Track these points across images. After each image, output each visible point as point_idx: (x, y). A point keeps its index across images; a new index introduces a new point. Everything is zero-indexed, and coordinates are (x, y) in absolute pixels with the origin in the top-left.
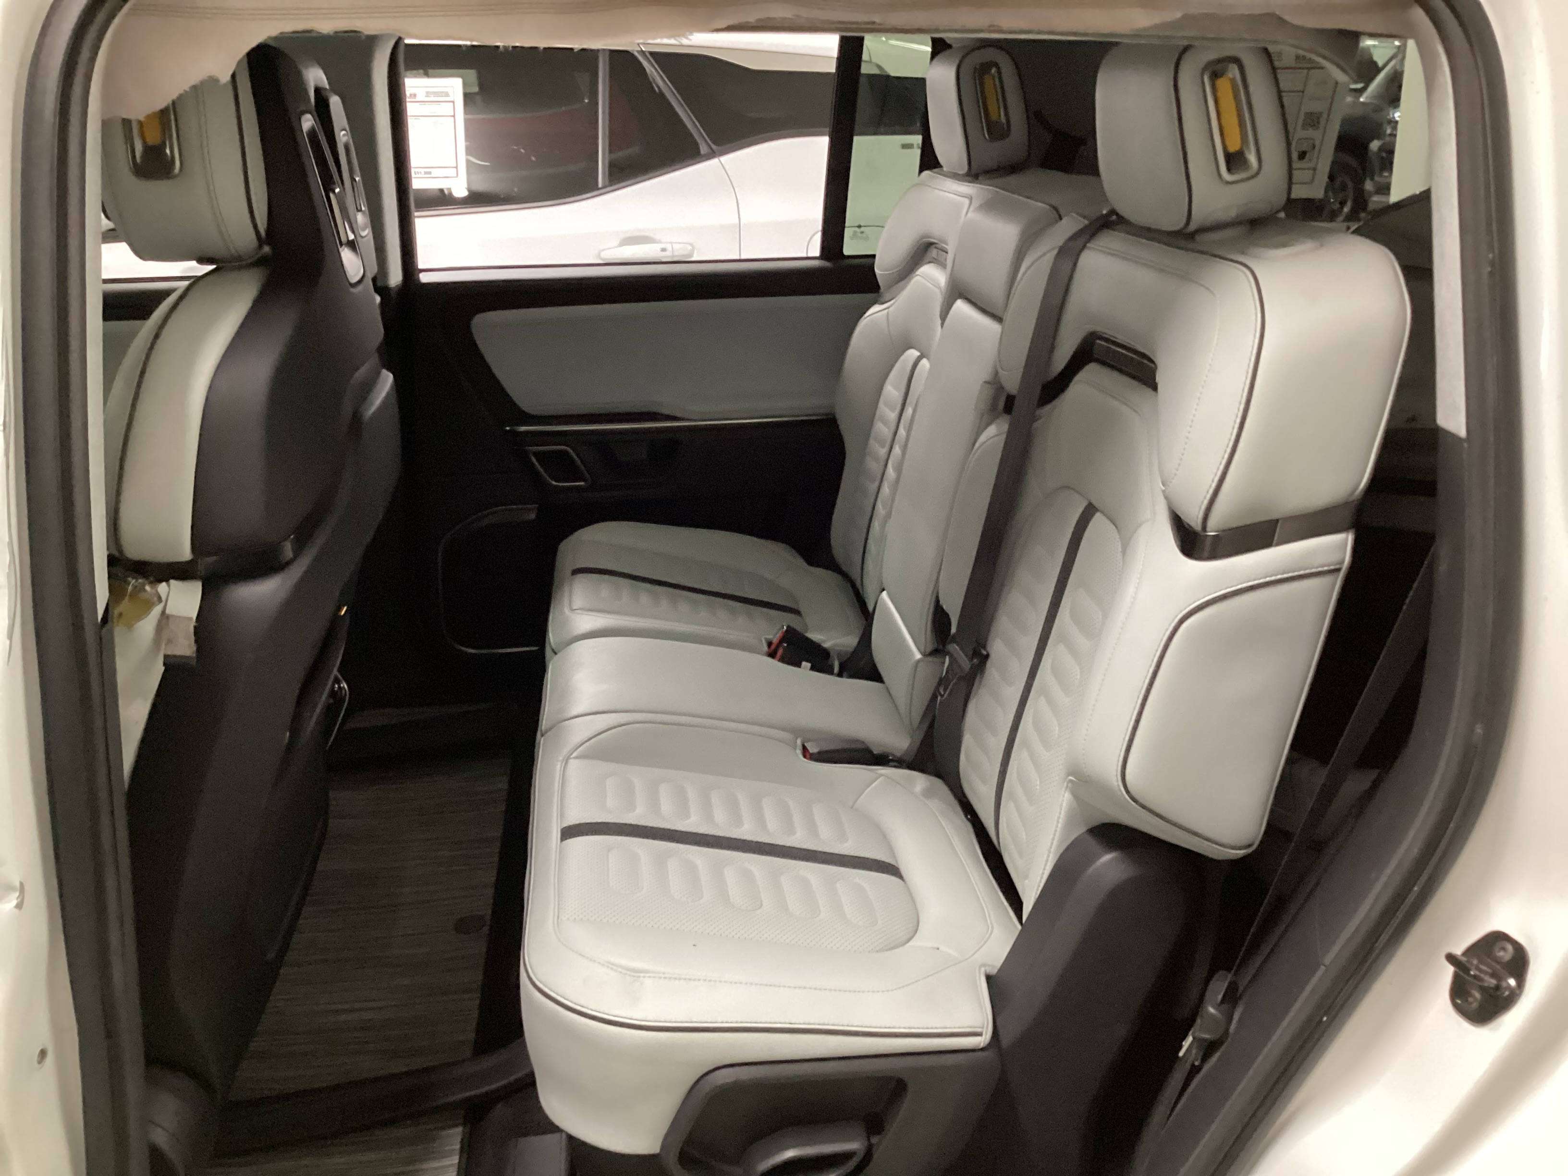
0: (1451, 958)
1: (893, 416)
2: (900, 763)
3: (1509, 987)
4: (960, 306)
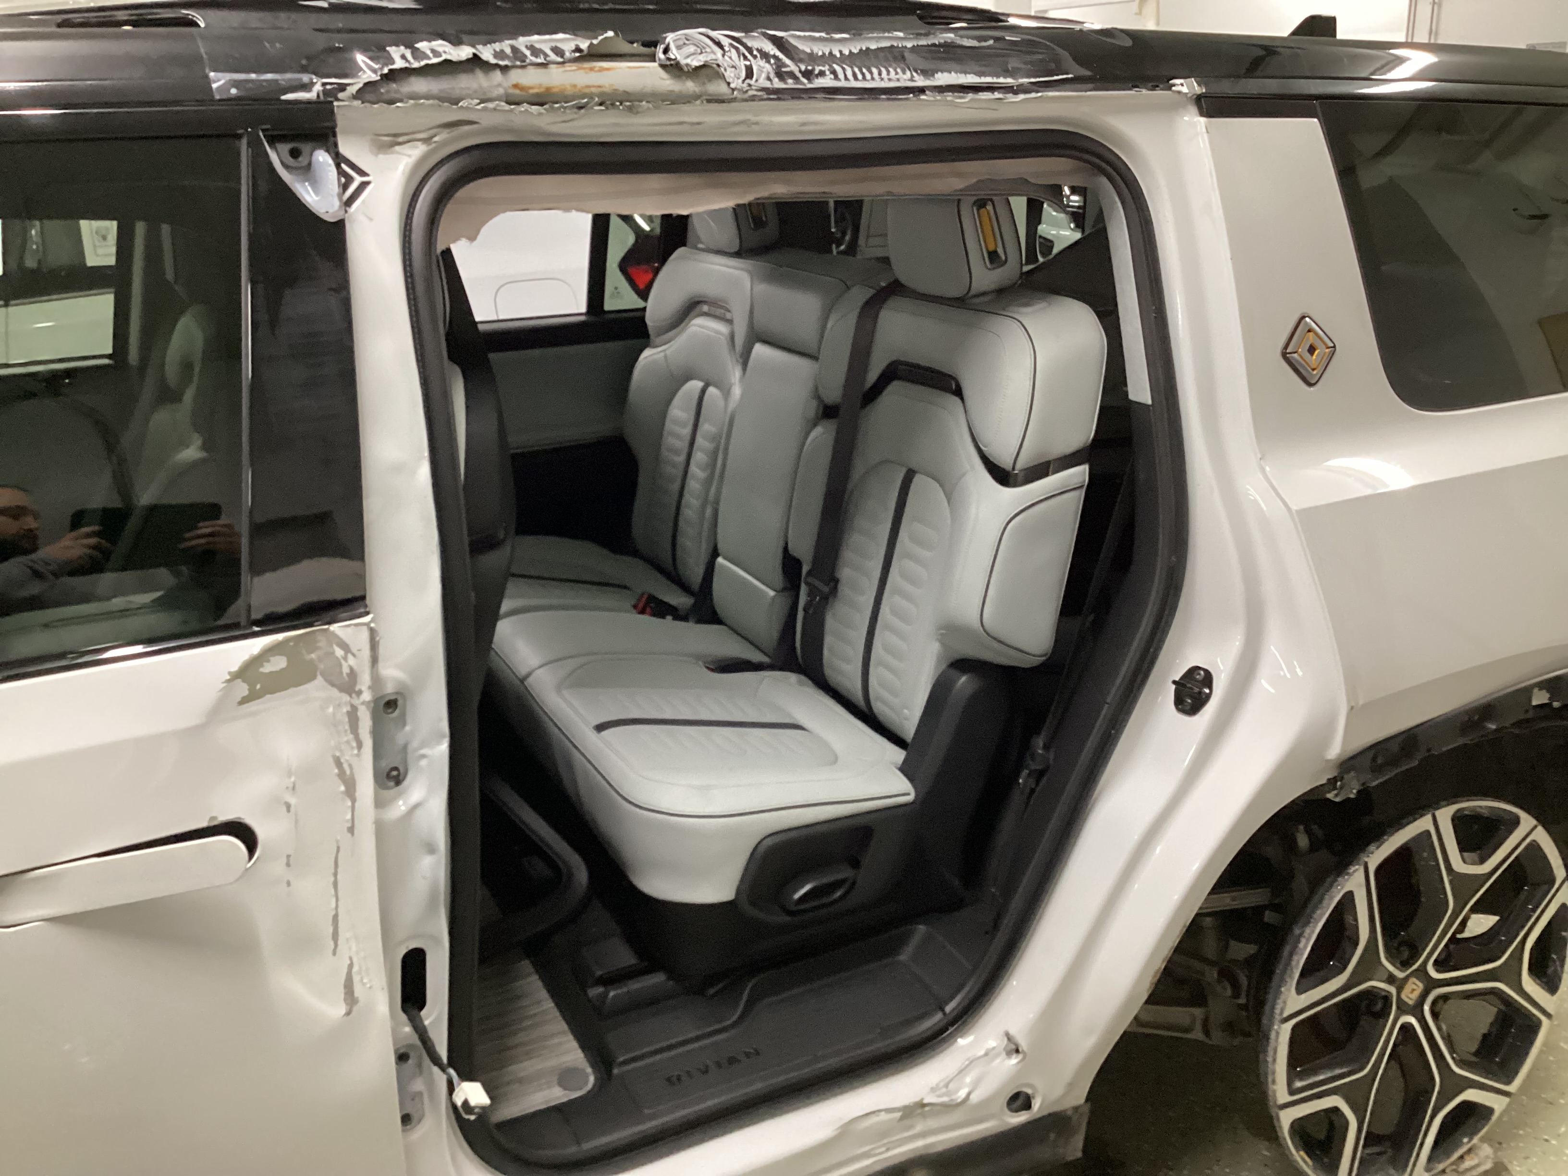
0: (1174, 682)
1: (687, 431)
3: (1205, 693)
4: (759, 349)
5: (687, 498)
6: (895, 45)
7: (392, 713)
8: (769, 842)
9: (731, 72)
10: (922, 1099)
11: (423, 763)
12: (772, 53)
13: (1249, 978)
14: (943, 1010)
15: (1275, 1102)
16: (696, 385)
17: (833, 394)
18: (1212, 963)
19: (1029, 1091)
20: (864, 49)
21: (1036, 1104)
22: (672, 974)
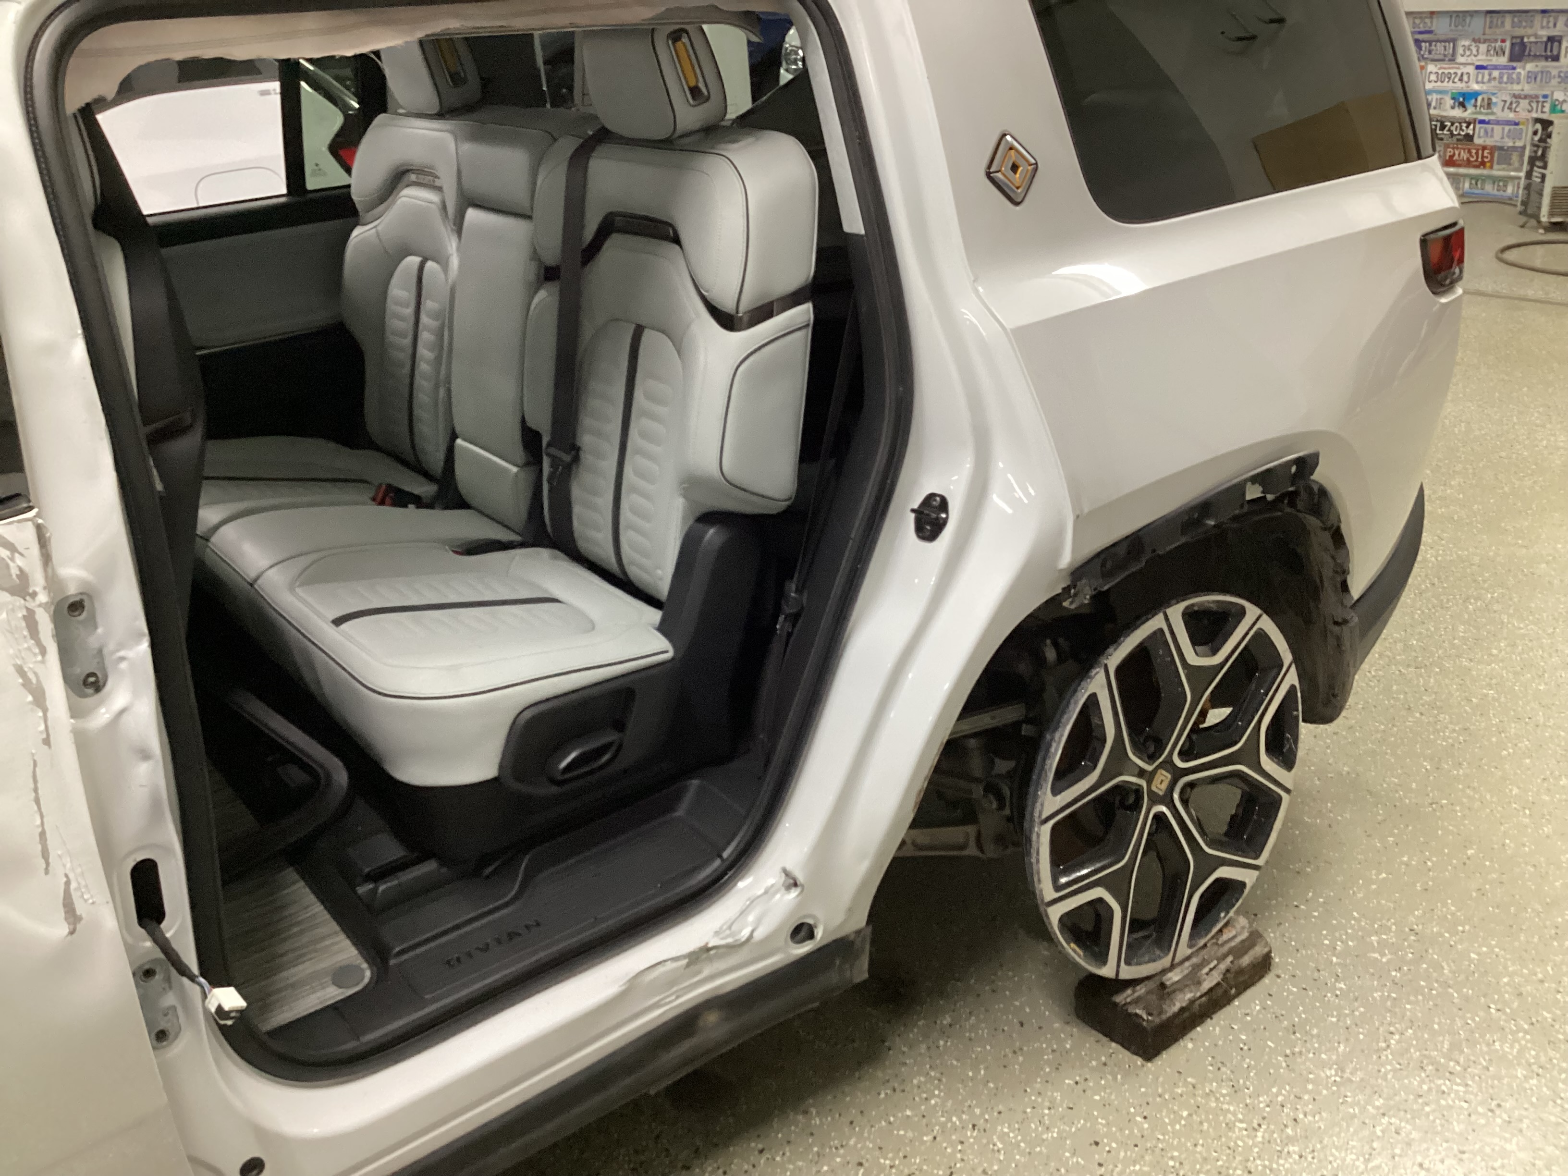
0: (913, 511)
1: (409, 311)
2: (522, 545)
3: (942, 518)
4: (472, 214)
5: (419, 381)
7: (80, 615)
8: (528, 714)
10: (707, 944)
11: (123, 665)
13: (1011, 789)
14: (720, 856)
15: (1042, 900)
16: (413, 261)
17: (552, 256)
18: (977, 780)
19: (811, 921)
21: (819, 933)
22: (443, 861)
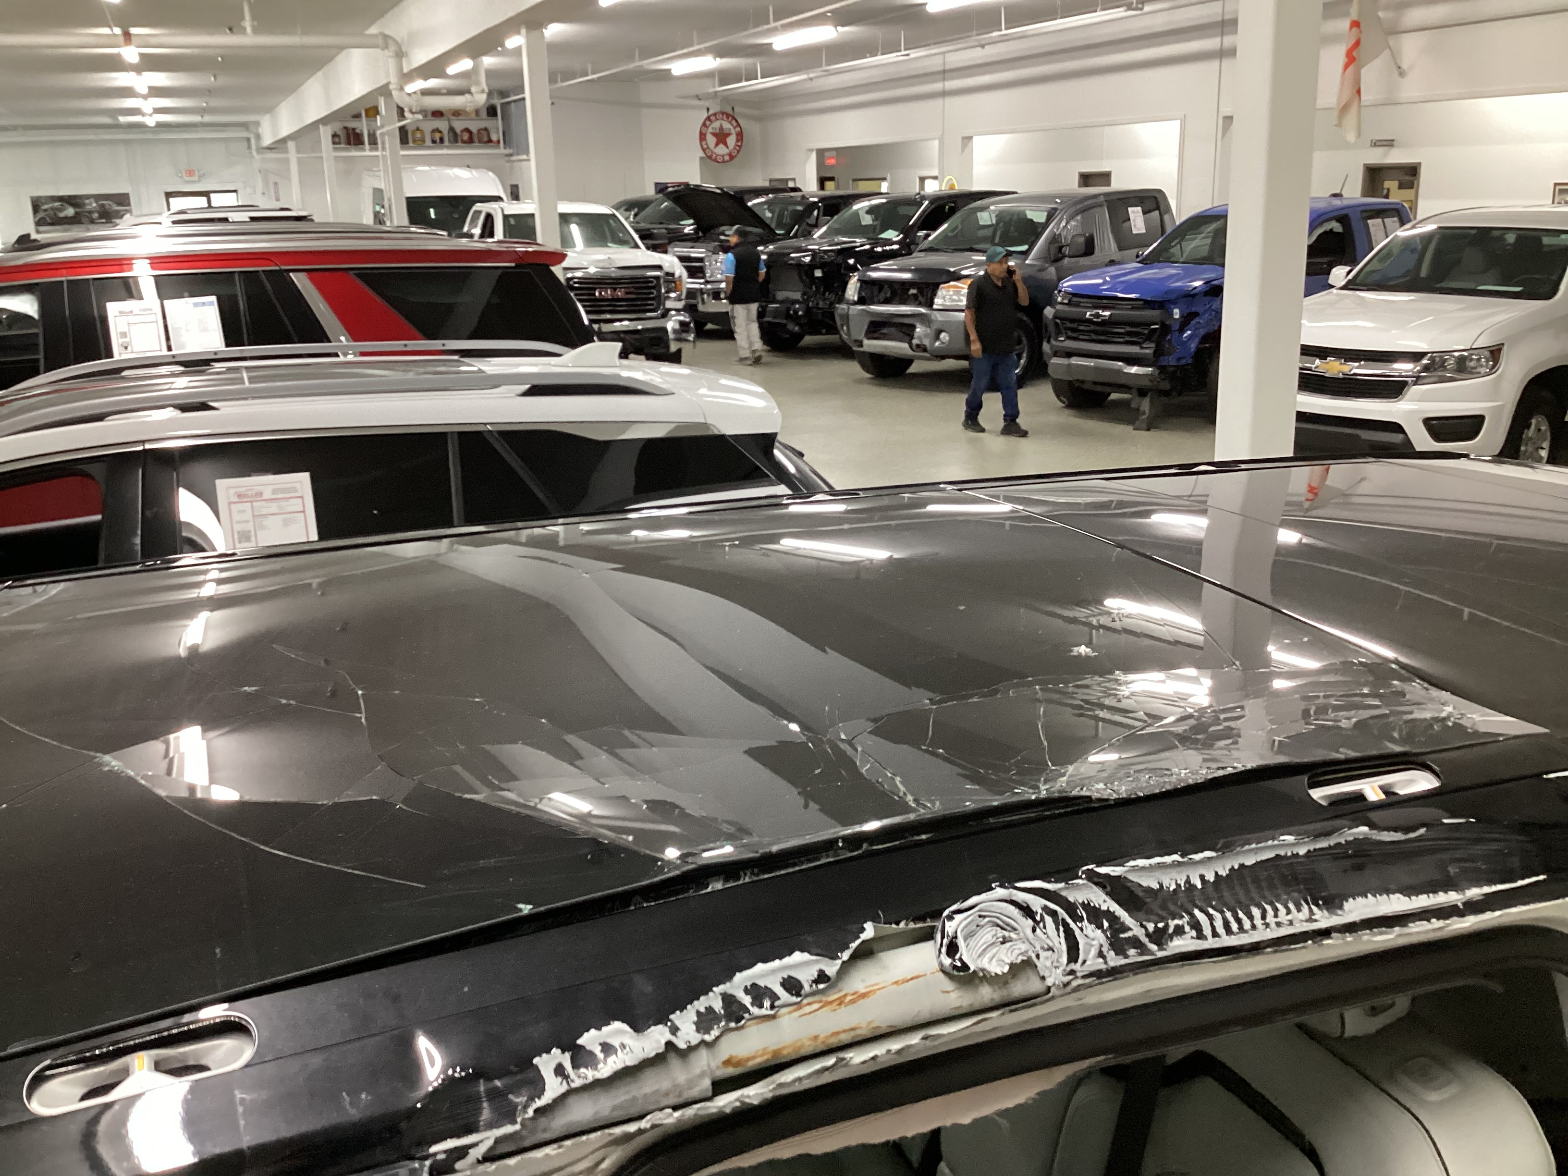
6: (1282, 853)
9: (1047, 958)
12: (1104, 907)
20: (1236, 867)
